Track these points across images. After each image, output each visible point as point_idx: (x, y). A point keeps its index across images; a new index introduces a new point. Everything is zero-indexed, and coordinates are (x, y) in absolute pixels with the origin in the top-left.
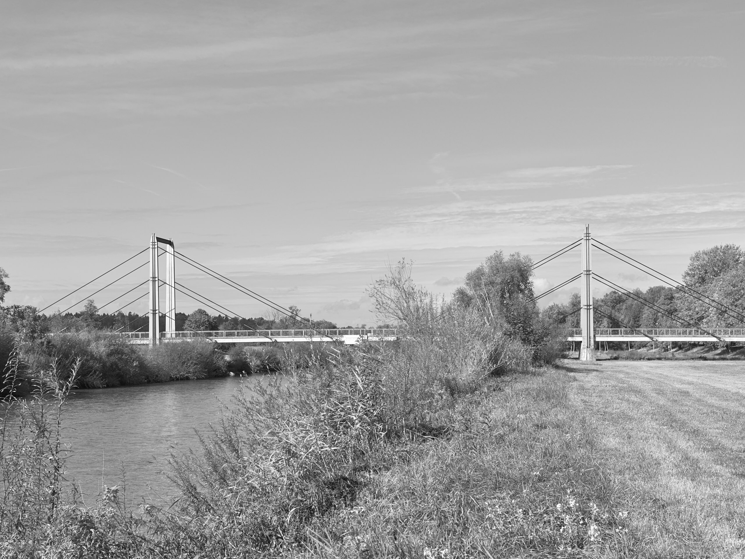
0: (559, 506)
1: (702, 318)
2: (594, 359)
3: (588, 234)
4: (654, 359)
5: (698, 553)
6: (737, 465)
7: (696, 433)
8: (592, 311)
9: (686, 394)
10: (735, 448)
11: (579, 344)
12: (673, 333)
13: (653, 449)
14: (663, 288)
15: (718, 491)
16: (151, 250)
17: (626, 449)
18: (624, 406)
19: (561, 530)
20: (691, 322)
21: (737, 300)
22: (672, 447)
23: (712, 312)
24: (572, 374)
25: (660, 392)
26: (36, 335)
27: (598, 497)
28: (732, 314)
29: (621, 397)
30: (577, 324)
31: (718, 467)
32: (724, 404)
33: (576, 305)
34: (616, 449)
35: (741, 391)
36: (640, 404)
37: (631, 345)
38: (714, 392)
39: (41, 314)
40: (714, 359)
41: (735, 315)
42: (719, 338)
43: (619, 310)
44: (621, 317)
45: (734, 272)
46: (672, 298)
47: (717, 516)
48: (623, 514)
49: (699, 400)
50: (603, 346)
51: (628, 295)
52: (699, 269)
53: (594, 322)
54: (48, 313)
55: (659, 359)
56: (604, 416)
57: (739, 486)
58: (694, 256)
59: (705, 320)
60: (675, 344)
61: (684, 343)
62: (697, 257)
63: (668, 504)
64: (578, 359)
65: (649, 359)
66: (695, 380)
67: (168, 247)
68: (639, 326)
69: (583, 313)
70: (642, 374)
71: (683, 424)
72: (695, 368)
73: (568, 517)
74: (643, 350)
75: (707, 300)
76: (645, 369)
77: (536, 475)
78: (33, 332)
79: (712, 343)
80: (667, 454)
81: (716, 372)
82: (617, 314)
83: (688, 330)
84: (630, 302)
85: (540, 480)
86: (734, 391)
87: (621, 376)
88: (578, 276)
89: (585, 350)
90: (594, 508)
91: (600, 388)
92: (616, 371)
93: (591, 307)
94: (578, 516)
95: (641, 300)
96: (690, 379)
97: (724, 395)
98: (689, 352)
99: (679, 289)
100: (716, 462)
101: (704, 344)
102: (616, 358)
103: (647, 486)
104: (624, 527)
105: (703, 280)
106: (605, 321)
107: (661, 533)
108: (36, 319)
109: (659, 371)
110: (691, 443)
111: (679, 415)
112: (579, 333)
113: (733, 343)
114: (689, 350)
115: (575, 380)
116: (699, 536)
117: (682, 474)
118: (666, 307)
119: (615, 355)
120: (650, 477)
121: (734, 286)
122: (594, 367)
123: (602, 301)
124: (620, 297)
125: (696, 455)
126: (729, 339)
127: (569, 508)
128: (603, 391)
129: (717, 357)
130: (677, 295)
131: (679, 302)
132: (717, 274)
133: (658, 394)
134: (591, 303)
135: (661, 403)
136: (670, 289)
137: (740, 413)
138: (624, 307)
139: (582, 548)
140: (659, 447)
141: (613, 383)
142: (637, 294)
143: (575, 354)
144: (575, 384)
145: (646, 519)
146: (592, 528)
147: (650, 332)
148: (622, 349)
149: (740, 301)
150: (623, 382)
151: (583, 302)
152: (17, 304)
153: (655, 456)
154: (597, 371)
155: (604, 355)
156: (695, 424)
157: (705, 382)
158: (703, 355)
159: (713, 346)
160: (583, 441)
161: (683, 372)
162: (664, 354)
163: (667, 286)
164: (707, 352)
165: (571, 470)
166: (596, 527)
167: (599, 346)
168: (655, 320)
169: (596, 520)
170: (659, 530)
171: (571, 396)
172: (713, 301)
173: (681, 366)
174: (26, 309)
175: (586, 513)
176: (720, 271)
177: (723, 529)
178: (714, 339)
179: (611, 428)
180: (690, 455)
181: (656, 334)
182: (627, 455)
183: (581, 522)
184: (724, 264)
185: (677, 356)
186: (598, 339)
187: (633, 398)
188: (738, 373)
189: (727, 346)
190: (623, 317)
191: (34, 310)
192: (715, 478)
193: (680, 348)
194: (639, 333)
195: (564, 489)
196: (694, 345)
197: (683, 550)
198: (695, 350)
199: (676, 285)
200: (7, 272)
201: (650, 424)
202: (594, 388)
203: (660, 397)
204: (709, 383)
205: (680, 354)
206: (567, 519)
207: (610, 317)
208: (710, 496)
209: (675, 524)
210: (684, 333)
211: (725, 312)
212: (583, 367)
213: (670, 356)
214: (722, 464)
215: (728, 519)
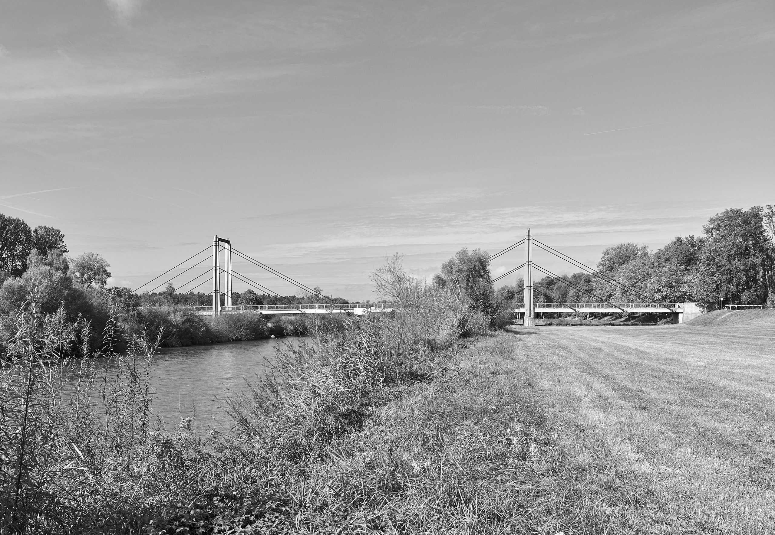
0: (508, 430)
1: (611, 295)
2: (534, 325)
3: (529, 236)
4: (577, 325)
5: (608, 464)
6: (636, 400)
7: (606, 377)
8: (532, 291)
9: (600, 350)
10: (634, 389)
11: (523, 314)
12: (591, 306)
13: (576, 389)
14: (583, 274)
15: (623, 419)
16: (214, 247)
17: (557, 389)
18: (556, 358)
19: (510, 448)
20: (603, 298)
21: (636, 283)
22: (589, 388)
23: (618, 290)
24: (518, 336)
25: (581, 349)
26: (130, 309)
27: (537, 424)
28: (632, 292)
29: (553, 352)
30: (522, 300)
31: (622, 402)
32: (627, 357)
33: (521, 286)
34: (550, 389)
35: (639, 348)
36: (567, 357)
37: (560, 315)
38: (620, 349)
39: (134, 293)
40: (619, 325)
41: (635, 293)
42: (623, 310)
43: (552, 290)
44: (553, 295)
45: (633, 263)
46: (590, 281)
47: (622, 437)
48: (555, 436)
49: (609, 354)
50: (540, 316)
51: (558, 279)
52: (608, 260)
53: (534, 299)
54: (139, 293)
55: (581, 325)
56: (541, 366)
57: (638, 416)
58: (605, 251)
59: (613, 297)
60: (592, 314)
61: (598, 313)
62: (607, 252)
63: (587, 429)
64: (523, 325)
65: (573, 325)
66: (606, 340)
67: (226, 245)
68: (566, 301)
69: (526, 292)
70: (568, 336)
71: (598, 371)
72: (606, 331)
73: (515, 438)
74: (569, 319)
75: (614, 283)
76: (570, 332)
77: (492, 409)
78: (128, 306)
79: (617, 313)
80: (586, 393)
81: (621, 334)
82: (550, 292)
83: (601, 304)
84: (559, 284)
85: (495, 412)
86: (634, 347)
87: (553, 337)
88: (522, 266)
89: (528, 319)
90: (534, 432)
91: (538, 346)
92: (550, 334)
93: (532, 288)
94: (522, 437)
95: (567, 283)
96: (603, 339)
97: (626, 351)
98: (601, 320)
99: (595, 275)
100: (621, 398)
101: (613, 314)
102: (550, 325)
103: (572, 416)
104: (555, 445)
105: (611, 268)
106: (542, 298)
107: (582, 449)
108: (130, 297)
109: (580, 333)
110: (603, 385)
111: (594, 365)
112: (523, 306)
113: (633, 313)
114: (601, 318)
115: (520, 340)
116: (609, 452)
117: (597, 407)
118: (585, 288)
119: (549, 322)
120: (574, 410)
121: (633, 273)
122: (533, 331)
123: (540, 283)
124: (552, 280)
125: (606, 394)
126: (630, 311)
127: (516, 432)
128: (540, 348)
129: (622, 323)
130: (593, 279)
131: (594, 284)
132: (621, 264)
133: (580, 350)
134: (532, 285)
135: (582, 356)
136: (588, 275)
137: (638, 363)
138: (555, 288)
139: (525, 460)
140: (580, 388)
141: (547, 342)
142: (565, 279)
143: (521, 322)
144: (520, 343)
145: (571, 439)
146: (532, 446)
147: (574, 305)
148: (554, 318)
149: (638, 284)
150: (555, 342)
151: (526, 284)
152: (116, 286)
153: (578, 394)
154: (536, 333)
155: (541, 322)
156: (606, 371)
157: (613, 342)
158: (611, 322)
159: (619, 316)
160: (526, 384)
161: (597, 334)
162: (583, 322)
163: (586, 273)
164: (615, 320)
165: (517, 404)
166: (535, 446)
167: (537, 316)
168: (578, 297)
169: (535, 441)
170: (580, 447)
171: (517, 352)
172: (619, 283)
173: (596, 330)
174: (123, 290)
175: (528, 435)
176: (624, 262)
177: (626, 447)
178: (620, 311)
179: (546, 375)
180: (602, 393)
181: (578, 307)
182: (557, 393)
183: (525, 442)
184: (626, 257)
185: (593, 323)
186: (537, 311)
187: (562, 353)
188: (637, 335)
189: (629, 316)
190: (554, 295)
191: (129, 291)
192: (620, 410)
193: (595, 317)
194: (566, 306)
195: (512, 418)
196: (606, 315)
197: (597, 462)
198: (606, 318)
199: (592, 272)
200: (109, 263)
201: (574, 371)
202: (534, 346)
203: (581, 352)
204: (616, 342)
205: (595, 322)
206: (515, 439)
207: (545, 295)
208: (617, 423)
209: (592, 443)
210: (598, 306)
211: (628, 291)
212: (526, 331)
213: (588, 323)
214: (625, 400)
215: (630, 440)
